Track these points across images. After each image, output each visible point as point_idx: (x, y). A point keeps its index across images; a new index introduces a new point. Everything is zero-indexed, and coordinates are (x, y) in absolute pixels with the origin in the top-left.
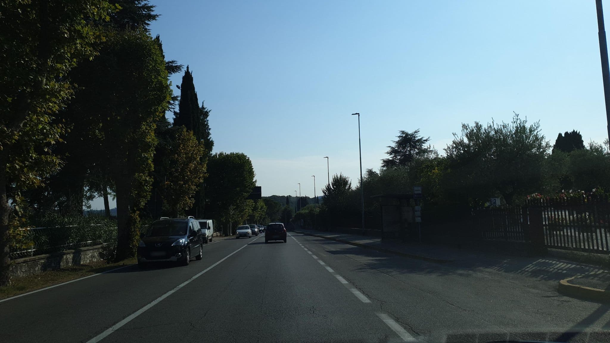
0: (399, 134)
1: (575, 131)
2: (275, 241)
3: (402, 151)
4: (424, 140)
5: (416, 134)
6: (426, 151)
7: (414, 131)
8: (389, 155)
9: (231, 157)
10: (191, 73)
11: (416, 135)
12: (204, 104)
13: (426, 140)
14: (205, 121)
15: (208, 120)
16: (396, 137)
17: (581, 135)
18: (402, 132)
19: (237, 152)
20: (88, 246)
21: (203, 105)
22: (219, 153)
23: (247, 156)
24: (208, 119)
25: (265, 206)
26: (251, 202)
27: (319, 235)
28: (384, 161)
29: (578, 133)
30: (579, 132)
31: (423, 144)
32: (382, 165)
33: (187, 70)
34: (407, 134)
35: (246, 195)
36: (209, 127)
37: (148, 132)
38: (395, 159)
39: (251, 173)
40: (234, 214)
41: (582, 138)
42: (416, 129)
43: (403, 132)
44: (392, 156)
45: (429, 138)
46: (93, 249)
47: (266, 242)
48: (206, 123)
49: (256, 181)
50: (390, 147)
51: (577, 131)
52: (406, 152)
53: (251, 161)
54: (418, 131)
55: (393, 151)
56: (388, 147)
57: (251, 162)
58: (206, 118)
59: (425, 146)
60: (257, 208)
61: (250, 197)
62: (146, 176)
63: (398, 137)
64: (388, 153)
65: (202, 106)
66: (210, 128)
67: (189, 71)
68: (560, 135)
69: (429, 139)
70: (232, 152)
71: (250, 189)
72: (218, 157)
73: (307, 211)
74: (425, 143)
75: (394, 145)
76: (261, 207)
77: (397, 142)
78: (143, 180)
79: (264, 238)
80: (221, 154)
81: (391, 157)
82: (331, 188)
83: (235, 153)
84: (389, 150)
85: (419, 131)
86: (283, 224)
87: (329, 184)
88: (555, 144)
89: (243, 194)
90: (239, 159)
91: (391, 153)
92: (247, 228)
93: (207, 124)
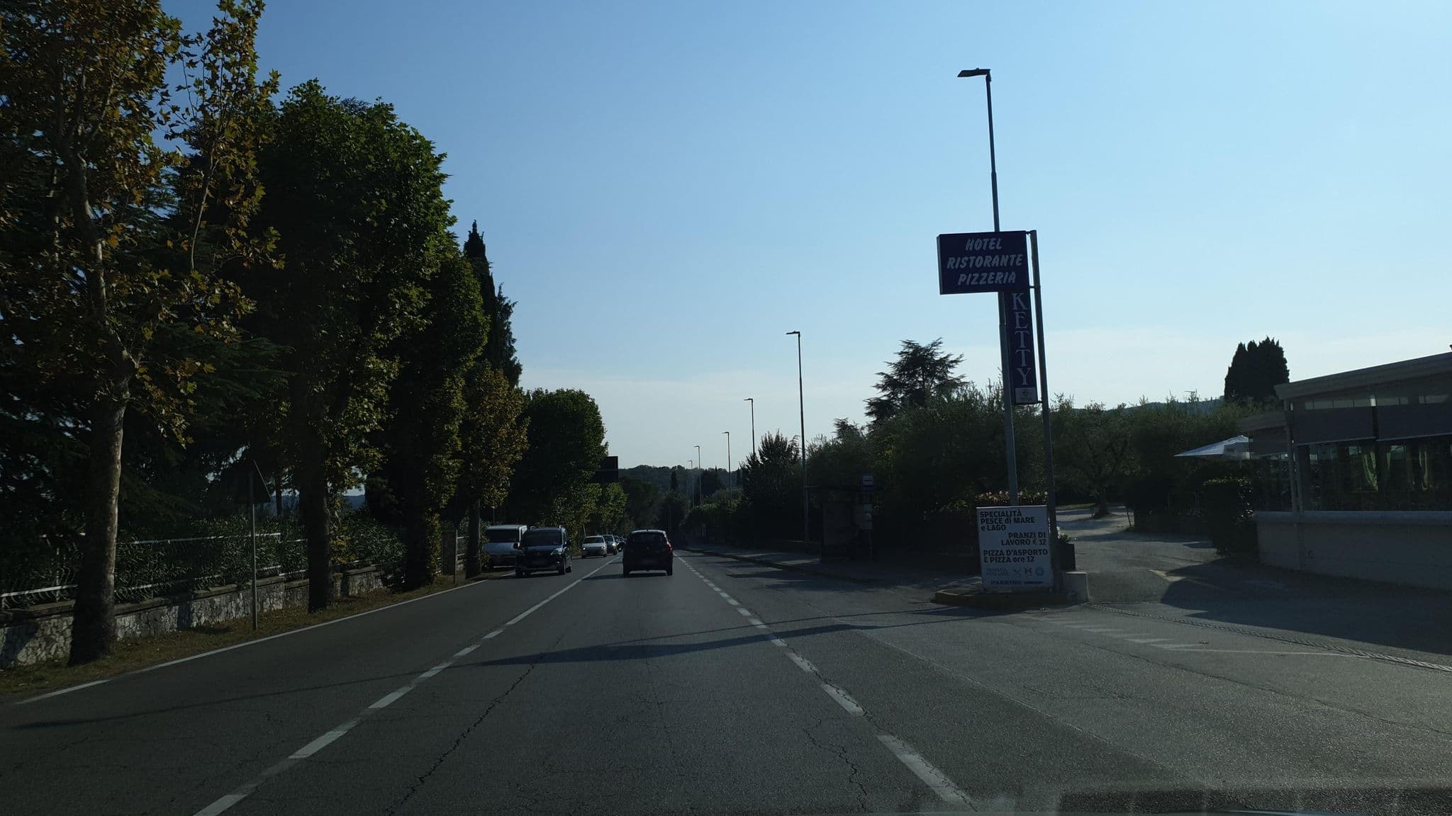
0: (901, 349)
1: (1271, 340)
2: (645, 572)
3: (907, 382)
4: (952, 362)
5: (935, 348)
6: (954, 384)
7: (930, 342)
8: (880, 390)
9: (558, 399)
10: (482, 237)
11: (935, 351)
12: (502, 290)
13: (956, 361)
14: (504, 325)
15: (510, 323)
16: (895, 353)
17: (1281, 349)
18: (906, 343)
19: (569, 389)
20: (354, 568)
21: (500, 292)
22: (534, 390)
23: (590, 397)
24: (509, 321)
25: (623, 494)
26: (595, 489)
27: (731, 554)
28: (871, 404)
29: (1275, 344)
30: (1278, 342)
31: (949, 369)
32: (867, 411)
33: (473, 230)
34: (917, 349)
35: (587, 474)
36: (513, 337)
37: (455, 392)
38: (893, 398)
39: (598, 430)
40: (564, 514)
41: (1284, 353)
42: (935, 340)
43: (909, 344)
44: (887, 393)
45: (961, 356)
46: (361, 574)
47: (626, 574)
48: (506, 328)
49: (606, 444)
50: (883, 374)
51: (1273, 340)
52: (914, 385)
53: (597, 406)
54: (939, 341)
55: (890, 383)
56: (879, 374)
57: (597, 408)
58: (507, 319)
59: (954, 373)
60: (607, 500)
61: (595, 479)
62: (449, 459)
63: (900, 354)
64: (878, 386)
65: (499, 295)
66: (515, 339)
67: (478, 232)
68: (1241, 346)
69: (961, 360)
70: (559, 388)
71: (595, 462)
72: (531, 398)
73: (714, 506)
74: (953, 367)
75: (890, 371)
76: (616, 496)
77: (896, 365)
78: (445, 466)
79: (621, 566)
80: (538, 393)
81: (885, 396)
82: (757, 460)
83: (565, 391)
84: (880, 380)
85: (940, 343)
86: (664, 532)
87: (754, 454)
88: (1231, 366)
89: (582, 473)
90: (574, 403)
91: (884, 388)
92: (599, 540)
93: (508, 330)
